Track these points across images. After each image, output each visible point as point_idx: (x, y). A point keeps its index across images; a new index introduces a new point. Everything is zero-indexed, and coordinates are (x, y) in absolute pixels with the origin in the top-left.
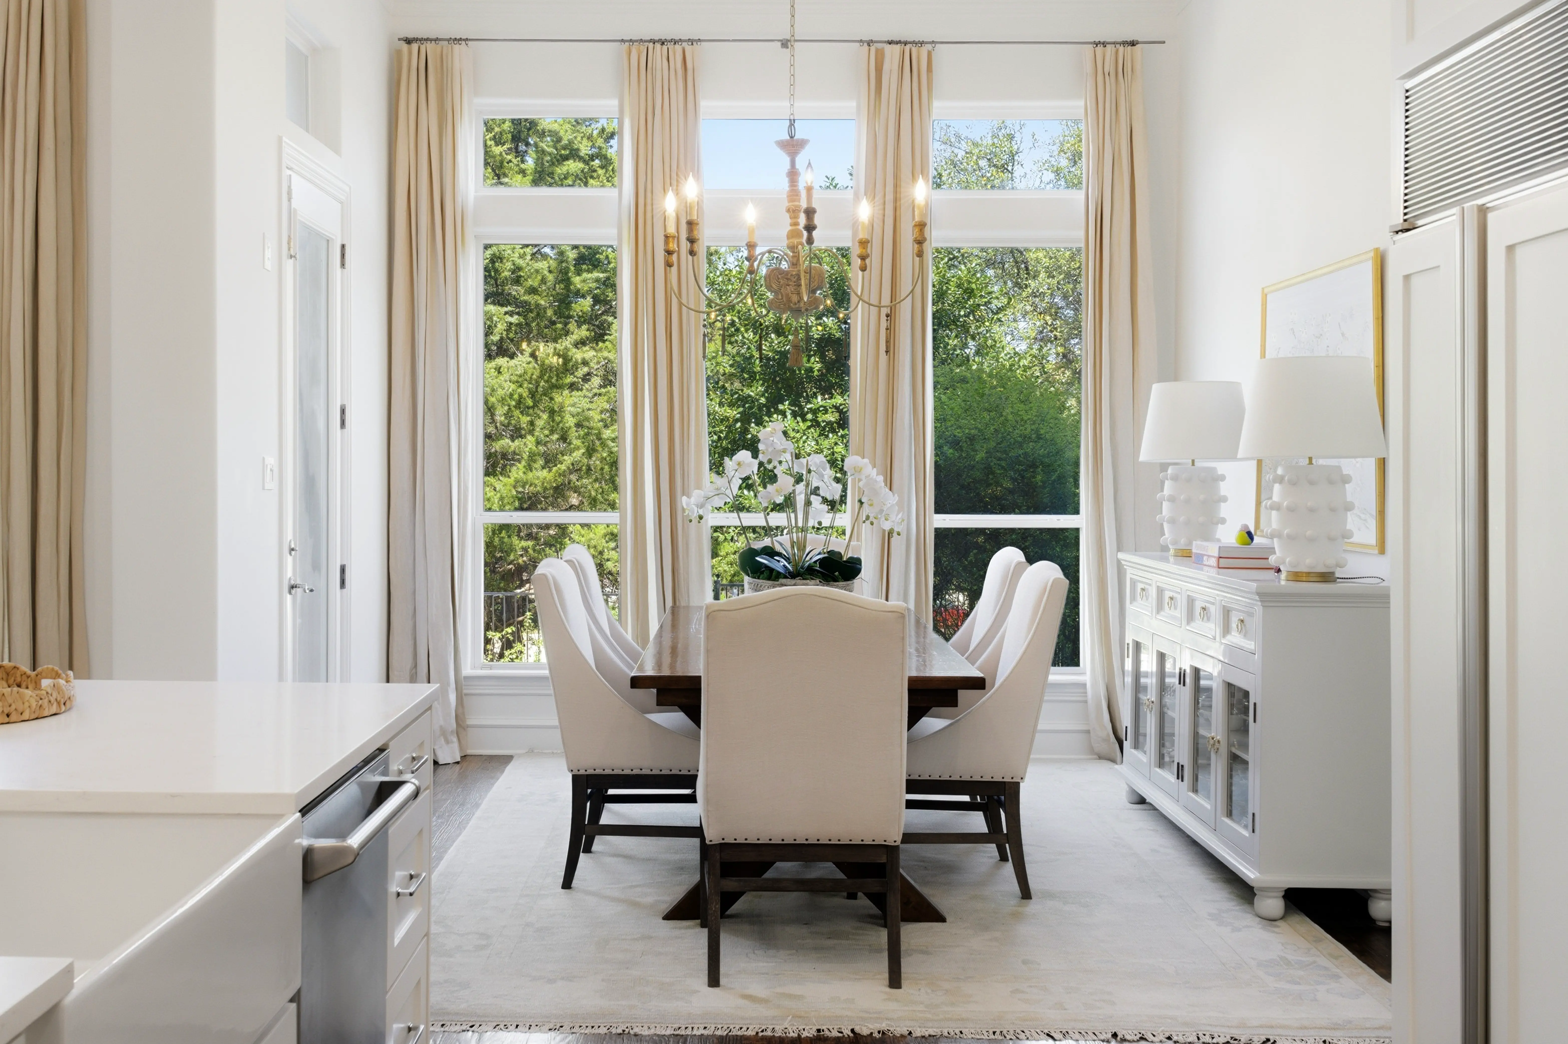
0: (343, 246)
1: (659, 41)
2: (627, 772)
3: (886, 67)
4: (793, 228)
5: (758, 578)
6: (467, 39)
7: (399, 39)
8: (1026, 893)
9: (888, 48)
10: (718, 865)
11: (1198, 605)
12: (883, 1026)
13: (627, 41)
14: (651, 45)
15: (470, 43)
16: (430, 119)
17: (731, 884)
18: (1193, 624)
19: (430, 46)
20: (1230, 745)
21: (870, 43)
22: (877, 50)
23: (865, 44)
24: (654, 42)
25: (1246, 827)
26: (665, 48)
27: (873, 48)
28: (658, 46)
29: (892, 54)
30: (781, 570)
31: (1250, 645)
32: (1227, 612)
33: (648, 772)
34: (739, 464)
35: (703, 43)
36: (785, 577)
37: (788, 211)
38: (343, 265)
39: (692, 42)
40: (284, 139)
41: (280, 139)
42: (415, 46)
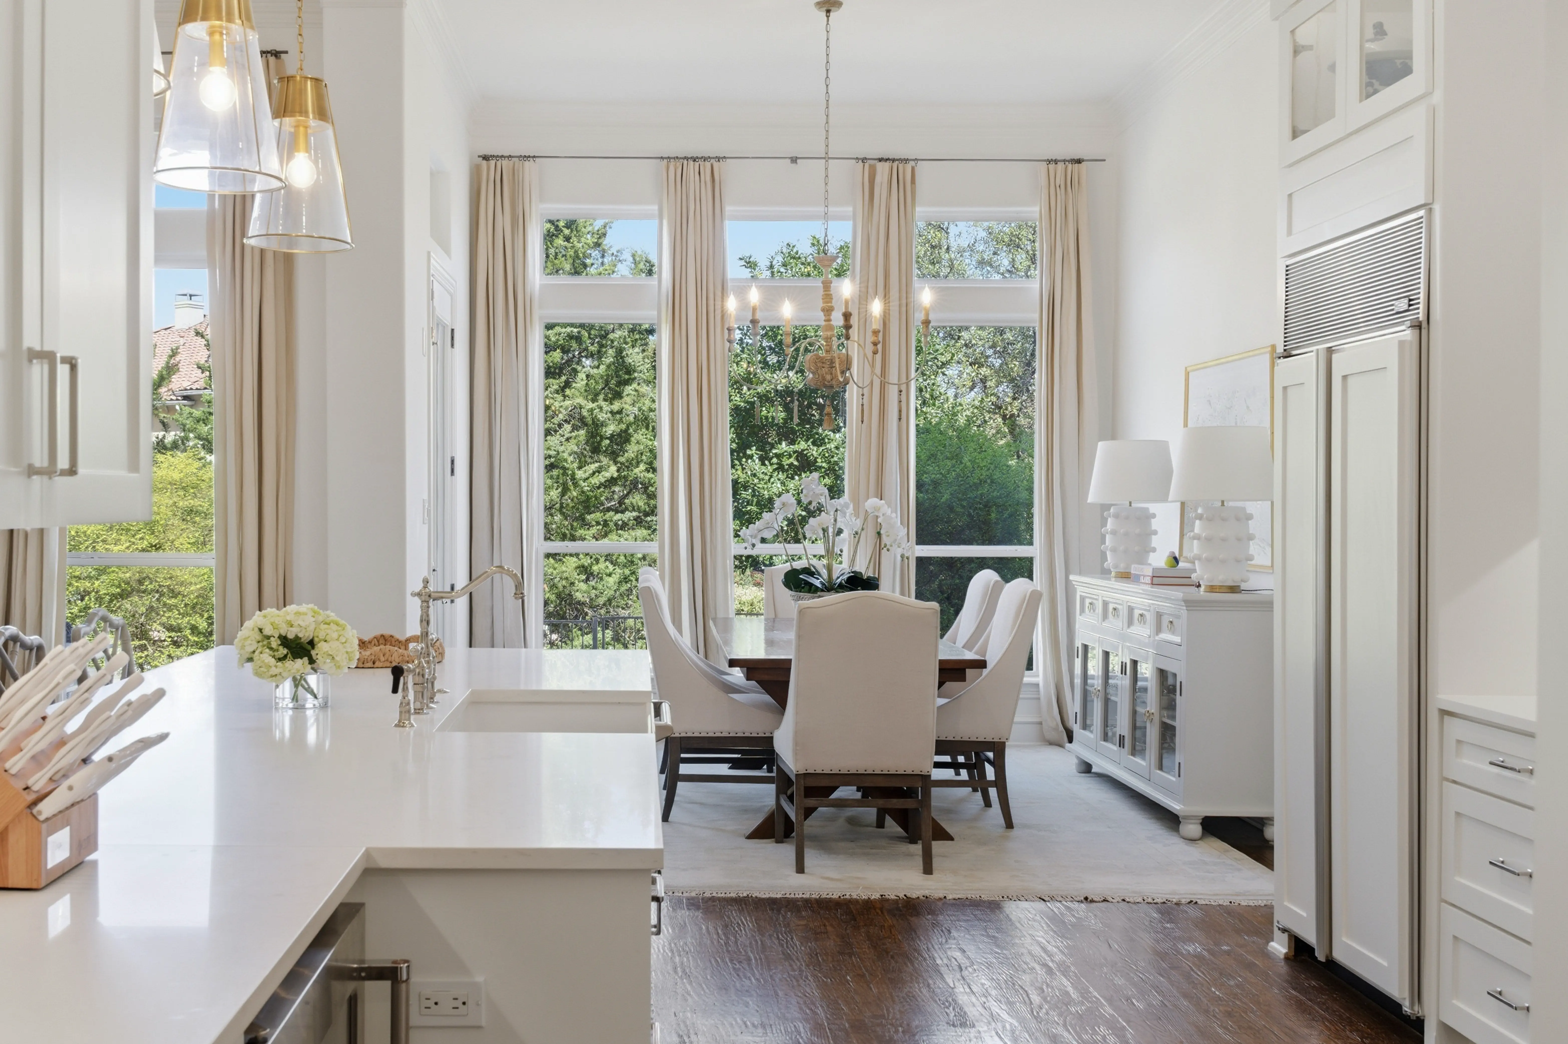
0: (453, 330)
1: (691, 158)
2: (711, 735)
3: (878, 179)
4: (827, 323)
5: (800, 592)
6: (534, 157)
7: (479, 156)
8: (1009, 825)
9: (880, 165)
10: (802, 789)
11: (1137, 613)
12: (927, 893)
13: (666, 158)
14: (685, 162)
15: (537, 160)
16: (504, 221)
17: (811, 802)
18: (1132, 628)
19: (505, 162)
20: (1161, 716)
21: (864, 160)
22: (870, 166)
23: (860, 161)
24: (686, 158)
25: (1174, 776)
26: (697, 164)
27: (867, 165)
28: (691, 163)
29: (883, 169)
30: (819, 586)
31: (1177, 639)
32: (1159, 616)
33: (727, 735)
34: (784, 504)
35: (728, 160)
36: (822, 591)
37: (823, 310)
38: (452, 345)
39: (718, 159)
40: (432, 254)
41: (429, 253)
42: (492, 163)
